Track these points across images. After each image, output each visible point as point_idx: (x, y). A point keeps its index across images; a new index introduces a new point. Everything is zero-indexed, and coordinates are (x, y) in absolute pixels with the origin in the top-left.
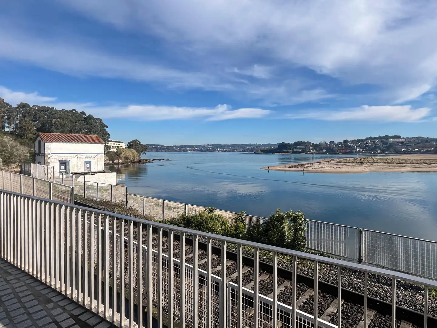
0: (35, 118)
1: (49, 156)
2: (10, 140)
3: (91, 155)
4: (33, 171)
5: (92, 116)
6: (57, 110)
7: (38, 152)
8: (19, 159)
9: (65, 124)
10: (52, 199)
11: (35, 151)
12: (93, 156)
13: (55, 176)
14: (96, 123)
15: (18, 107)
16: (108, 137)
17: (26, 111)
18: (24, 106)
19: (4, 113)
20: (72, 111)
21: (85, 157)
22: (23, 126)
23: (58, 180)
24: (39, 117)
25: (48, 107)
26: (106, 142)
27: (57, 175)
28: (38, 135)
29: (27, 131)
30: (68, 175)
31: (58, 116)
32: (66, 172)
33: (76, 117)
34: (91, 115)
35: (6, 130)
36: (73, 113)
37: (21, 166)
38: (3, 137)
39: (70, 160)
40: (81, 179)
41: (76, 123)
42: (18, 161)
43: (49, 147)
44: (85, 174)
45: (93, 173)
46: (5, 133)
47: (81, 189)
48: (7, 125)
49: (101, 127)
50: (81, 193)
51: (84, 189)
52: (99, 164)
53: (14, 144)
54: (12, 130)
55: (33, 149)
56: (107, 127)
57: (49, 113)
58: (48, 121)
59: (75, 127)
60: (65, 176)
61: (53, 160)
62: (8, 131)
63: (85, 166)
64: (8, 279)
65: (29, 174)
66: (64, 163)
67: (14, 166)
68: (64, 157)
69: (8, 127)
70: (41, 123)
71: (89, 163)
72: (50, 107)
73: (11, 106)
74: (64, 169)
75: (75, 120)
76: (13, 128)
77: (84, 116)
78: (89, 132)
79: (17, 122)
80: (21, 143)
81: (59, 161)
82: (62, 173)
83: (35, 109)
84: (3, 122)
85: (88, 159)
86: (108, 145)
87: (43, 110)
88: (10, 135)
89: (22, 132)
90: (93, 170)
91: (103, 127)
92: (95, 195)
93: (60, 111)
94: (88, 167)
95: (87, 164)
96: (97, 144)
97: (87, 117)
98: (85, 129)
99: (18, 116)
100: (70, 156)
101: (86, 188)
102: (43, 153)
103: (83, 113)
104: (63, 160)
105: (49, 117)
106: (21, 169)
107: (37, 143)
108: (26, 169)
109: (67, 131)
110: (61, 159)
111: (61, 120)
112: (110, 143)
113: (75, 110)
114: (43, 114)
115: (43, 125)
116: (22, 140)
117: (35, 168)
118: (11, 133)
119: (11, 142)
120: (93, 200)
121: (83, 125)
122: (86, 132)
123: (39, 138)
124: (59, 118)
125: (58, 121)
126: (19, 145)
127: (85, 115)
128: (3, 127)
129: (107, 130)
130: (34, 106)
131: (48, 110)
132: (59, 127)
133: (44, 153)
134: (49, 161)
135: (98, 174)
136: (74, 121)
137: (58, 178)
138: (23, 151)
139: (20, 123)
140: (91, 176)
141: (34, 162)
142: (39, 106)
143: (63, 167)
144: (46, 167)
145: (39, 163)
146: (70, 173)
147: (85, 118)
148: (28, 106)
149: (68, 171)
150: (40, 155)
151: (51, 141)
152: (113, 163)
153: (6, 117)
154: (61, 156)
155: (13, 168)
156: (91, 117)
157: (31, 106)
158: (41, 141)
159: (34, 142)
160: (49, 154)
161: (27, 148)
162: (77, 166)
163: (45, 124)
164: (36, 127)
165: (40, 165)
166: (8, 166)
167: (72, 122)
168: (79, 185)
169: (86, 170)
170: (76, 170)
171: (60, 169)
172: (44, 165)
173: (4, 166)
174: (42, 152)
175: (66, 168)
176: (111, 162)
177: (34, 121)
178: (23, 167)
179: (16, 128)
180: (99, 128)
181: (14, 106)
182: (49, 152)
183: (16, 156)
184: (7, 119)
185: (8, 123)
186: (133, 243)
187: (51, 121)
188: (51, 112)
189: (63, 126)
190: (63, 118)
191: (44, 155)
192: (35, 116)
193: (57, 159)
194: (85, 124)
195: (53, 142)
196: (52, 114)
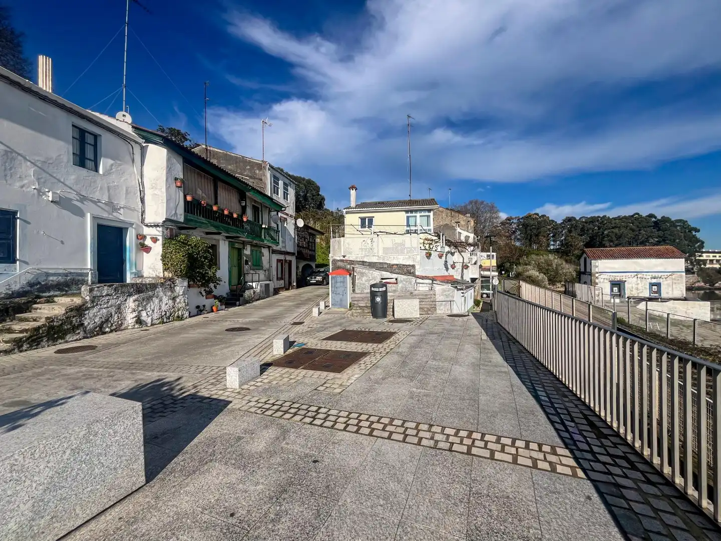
0: (583, 231)
1: (597, 275)
2: (555, 258)
3: (660, 274)
4: (578, 293)
5: (668, 218)
6: (611, 218)
7: (583, 271)
8: (565, 279)
9: (621, 235)
10: (591, 321)
11: (580, 269)
12: (664, 276)
13: (604, 298)
14: (676, 226)
15: (563, 222)
16: (702, 246)
17: (572, 225)
18: (569, 220)
19: (550, 231)
20: (632, 216)
21: (649, 277)
22: (569, 242)
23: (608, 304)
24: (587, 230)
25: (599, 217)
26: (697, 254)
27: (607, 298)
28: (584, 252)
29: (573, 247)
30: (623, 300)
31: (613, 225)
32: (620, 296)
33: (640, 223)
34: (666, 216)
35: (552, 247)
36: (635, 219)
37: (565, 286)
38: (548, 256)
39: (625, 281)
40: (642, 306)
41: (640, 230)
42: (564, 280)
43: (597, 264)
44: (650, 299)
45: (663, 300)
46: (551, 252)
47: (640, 319)
48: (552, 243)
49: (685, 232)
50: (642, 324)
51: (645, 319)
52: (675, 286)
53: (560, 262)
54: (558, 247)
55: (579, 268)
56: (697, 231)
57: (600, 223)
58: (598, 233)
59: (639, 236)
60: (617, 301)
61: (602, 280)
62: (554, 249)
63: (650, 289)
64: (538, 371)
65: (573, 295)
66: (618, 285)
67: (559, 285)
68: (618, 277)
69: (554, 245)
70: (590, 237)
71: (658, 285)
72: (601, 216)
73: (556, 222)
74: (617, 291)
75: (638, 227)
76: (559, 246)
77: (654, 219)
78: (663, 241)
79: (563, 238)
80: (566, 261)
81: (610, 281)
82: (613, 296)
83: (583, 222)
84: (549, 240)
85: (656, 279)
86: (701, 258)
87: (593, 220)
88: (556, 253)
89: (568, 249)
90: (664, 295)
91: (689, 231)
92: (664, 330)
93: (615, 219)
94: (656, 290)
95: (653, 287)
96: (672, 258)
97: (658, 220)
98: (654, 238)
99: (564, 231)
100: (626, 276)
101: (649, 319)
102: (589, 272)
103: (651, 216)
104: (616, 280)
105: (599, 228)
106: (566, 289)
107: (582, 260)
108: (570, 289)
109: (626, 243)
110: (612, 278)
111: (616, 230)
112: (704, 255)
113: (638, 214)
114: (591, 226)
115: (592, 238)
116: (568, 258)
117: (580, 289)
118: (556, 251)
119: (556, 261)
120: (659, 336)
121: (652, 232)
122: (658, 241)
123: (585, 255)
124: (613, 228)
125: (613, 232)
126: (564, 263)
127: (655, 217)
128: (548, 245)
129: (698, 235)
130: (580, 218)
131: (598, 221)
132: (614, 239)
133: (591, 272)
134: (597, 281)
135: (672, 301)
136: (638, 229)
137: (609, 302)
138: (569, 269)
139: (565, 239)
140: (660, 303)
141: (579, 282)
142: (587, 217)
143: (616, 289)
144: (592, 287)
145: (585, 283)
146: (626, 297)
147: (655, 223)
148: (574, 219)
149: (622, 294)
150: (586, 274)
151: (599, 258)
152: (712, 287)
153: (552, 235)
154: (613, 276)
155: (559, 287)
156: (665, 220)
157: (578, 219)
158: (587, 258)
159: (579, 260)
160: (598, 273)
161: (573, 266)
162: (637, 289)
163: (595, 238)
164: (584, 242)
165: (586, 286)
166: (554, 285)
167: (633, 230)
168: (640, 314)
169: (652, 295)
170: (635, 293)
171: (612, 290)
172: (591, 285)
173: (549, 285)
174: (588, 270)
175: (619, 291)
176: (708, 286)
177: (581, 235)
178: (567, 287)
179: (562, 245)
180: (681, 234)
181: (559, 222)
182: (597, 270)
183: (561, 275)
184: (553, 236)
185: (554, 241)
186: (707, 400)
187: (603, 233)
188: (603, 222)
189: (619, 237)
190: (619, 227)
191: (590, 274)
192: (583, 229)
193: (607, 279)
194: (655, 230)
195: (602, 258)
196: (604, 225)
